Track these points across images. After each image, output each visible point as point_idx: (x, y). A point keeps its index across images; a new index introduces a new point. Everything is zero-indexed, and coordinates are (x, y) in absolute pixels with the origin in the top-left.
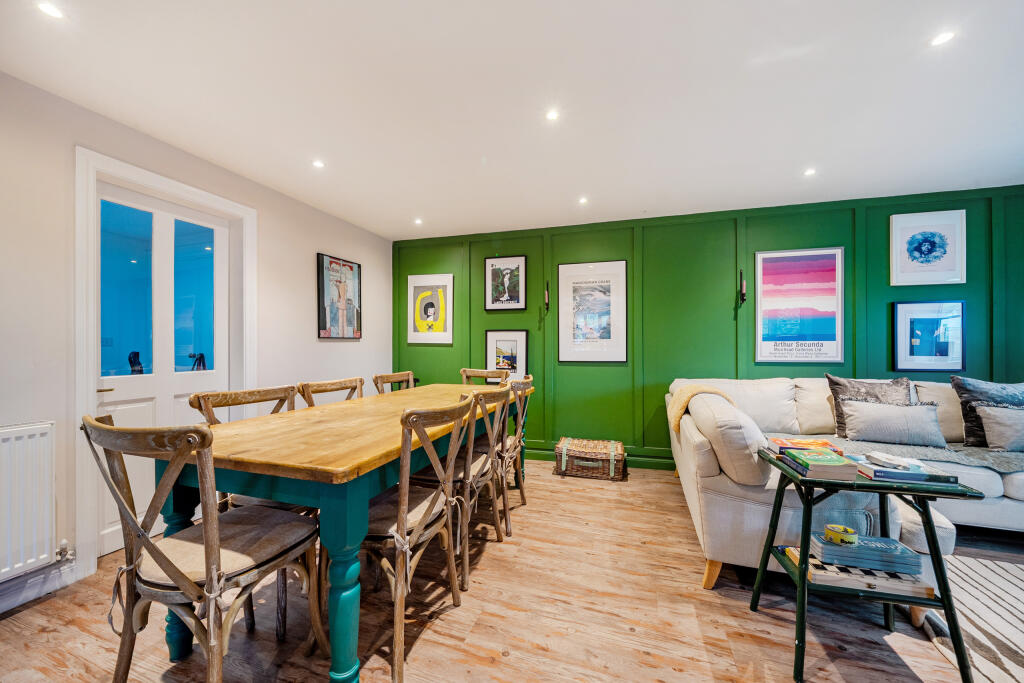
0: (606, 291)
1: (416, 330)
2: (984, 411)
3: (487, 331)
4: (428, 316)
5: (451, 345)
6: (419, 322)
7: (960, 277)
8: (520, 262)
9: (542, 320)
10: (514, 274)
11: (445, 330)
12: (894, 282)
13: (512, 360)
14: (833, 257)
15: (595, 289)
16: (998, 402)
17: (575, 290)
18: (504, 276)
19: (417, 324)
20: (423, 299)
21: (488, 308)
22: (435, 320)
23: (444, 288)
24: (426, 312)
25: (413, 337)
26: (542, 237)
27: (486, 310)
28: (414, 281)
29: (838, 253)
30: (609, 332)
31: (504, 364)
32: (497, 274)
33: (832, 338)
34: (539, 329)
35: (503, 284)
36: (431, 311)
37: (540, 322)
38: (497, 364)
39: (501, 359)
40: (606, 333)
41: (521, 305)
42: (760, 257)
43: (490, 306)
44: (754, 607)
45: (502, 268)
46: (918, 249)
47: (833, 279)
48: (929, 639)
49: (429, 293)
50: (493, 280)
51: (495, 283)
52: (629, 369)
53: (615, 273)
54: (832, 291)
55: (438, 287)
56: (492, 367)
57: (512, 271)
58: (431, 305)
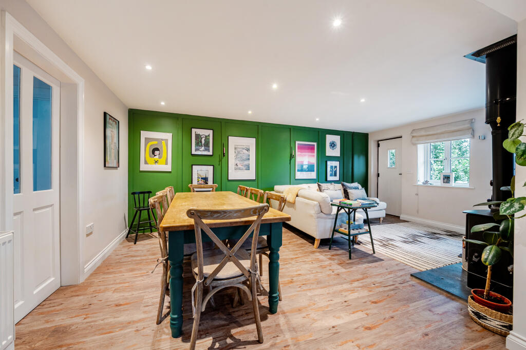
0: (248, 150)
1: (146, 163)
2: (349, 191)
3: (192, 165)
4: (155, 156)
5: (170, 172)
6: (148, 158)
7: (339, 155)
8: (210, 132)
9: (220, 161)
10: (207, 137)
11: (166, 164)
12: (327, 155)
13: (206, 180)
14: (314, 145)
15: (243, 149)
16: (351, 188)
17: (235, 149)
18: (202, 138)
19: (147, 160)
20: (151, 145)
21: (193, 153)
22: (160, 158)
23: (166, 141)
24: (153, 153)
25: (143, 167)
26: (221, 122)
27: (192, 154)
28: (144, 134)
29: (315, 144)
30: (249, 167)
31: (202, 182)
32: (198, 136)
33: (314, 171)
34: (219, 165)
35: (201, 142)
36: (157, 153)
37: (219, 162)
38: (198, 181)
39: (200, 179)
40: (248, 168)
41: (211, 153)
42: (297, 142)
43: (194, 152)
44: (330, 249)
45: (201, 134)
46: (331, 145)
47: (314, 152)
48: (360, 244)
49: (156, 142)
50: (196, 139)
51: (197, 142)
52: (256, 182)
53: (251, 142)
54: (314, 156)
55: (162, 140)
56: (195, 182)
57: (206, 136)
58: (157, 149)
